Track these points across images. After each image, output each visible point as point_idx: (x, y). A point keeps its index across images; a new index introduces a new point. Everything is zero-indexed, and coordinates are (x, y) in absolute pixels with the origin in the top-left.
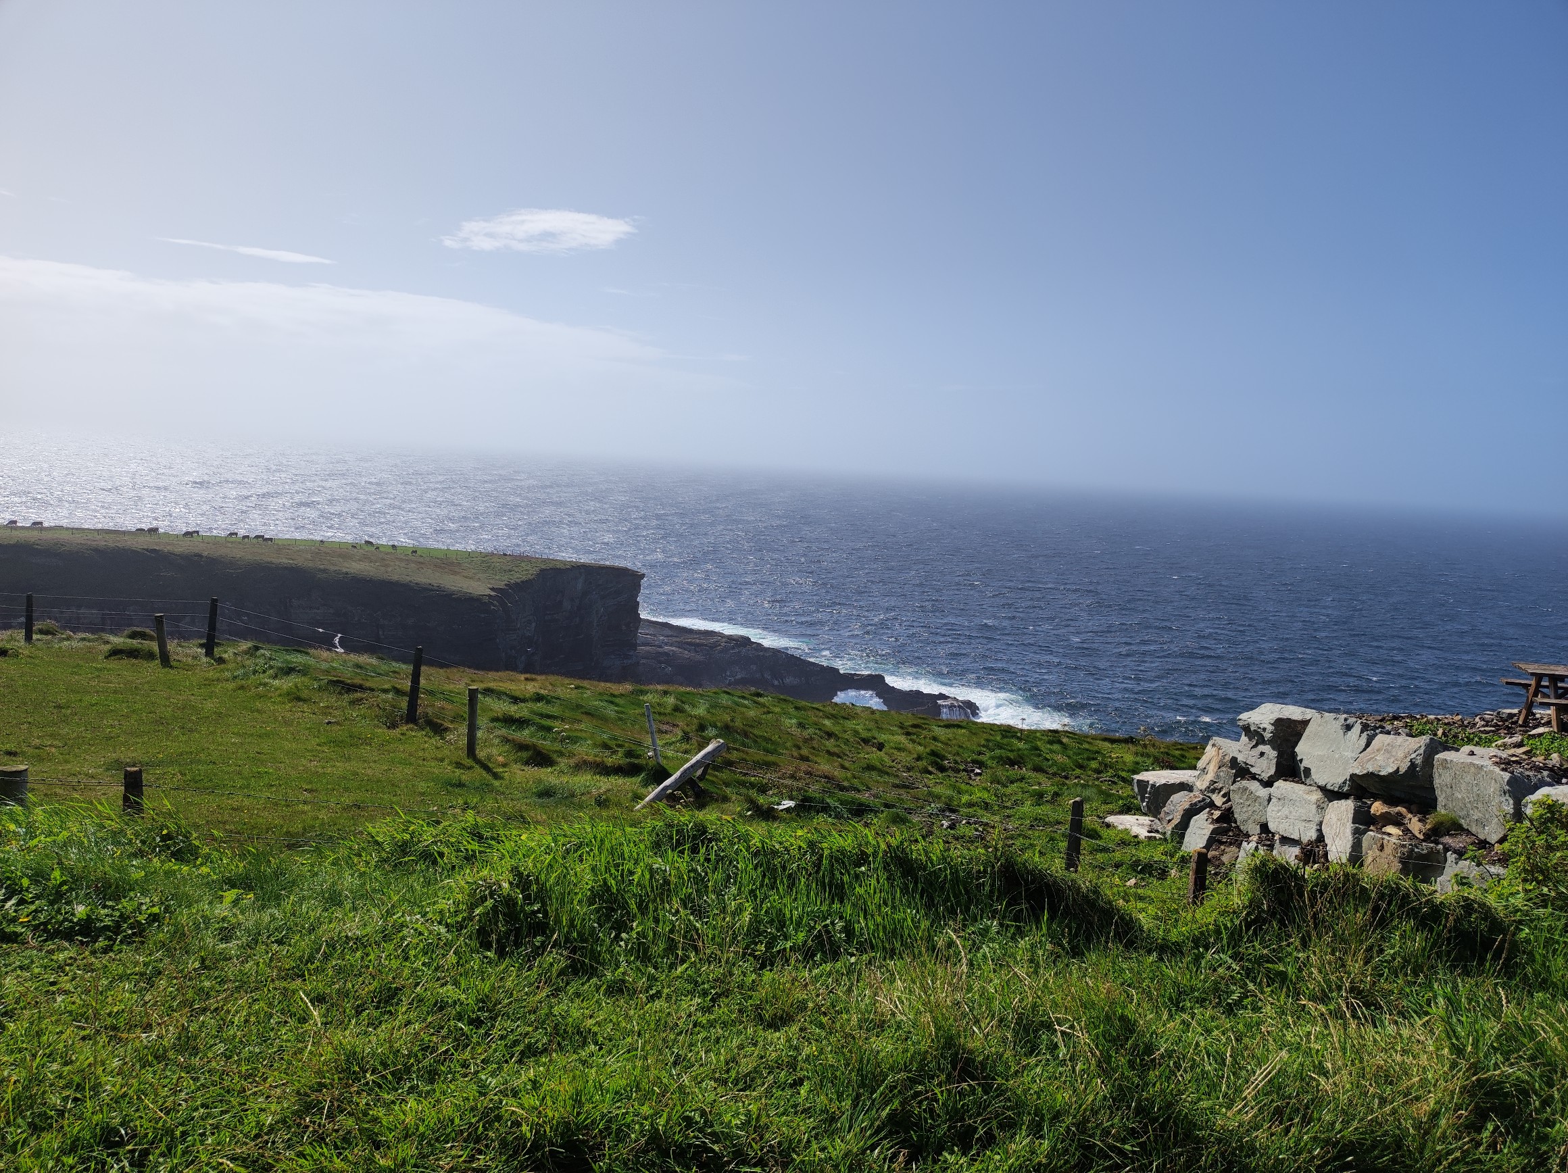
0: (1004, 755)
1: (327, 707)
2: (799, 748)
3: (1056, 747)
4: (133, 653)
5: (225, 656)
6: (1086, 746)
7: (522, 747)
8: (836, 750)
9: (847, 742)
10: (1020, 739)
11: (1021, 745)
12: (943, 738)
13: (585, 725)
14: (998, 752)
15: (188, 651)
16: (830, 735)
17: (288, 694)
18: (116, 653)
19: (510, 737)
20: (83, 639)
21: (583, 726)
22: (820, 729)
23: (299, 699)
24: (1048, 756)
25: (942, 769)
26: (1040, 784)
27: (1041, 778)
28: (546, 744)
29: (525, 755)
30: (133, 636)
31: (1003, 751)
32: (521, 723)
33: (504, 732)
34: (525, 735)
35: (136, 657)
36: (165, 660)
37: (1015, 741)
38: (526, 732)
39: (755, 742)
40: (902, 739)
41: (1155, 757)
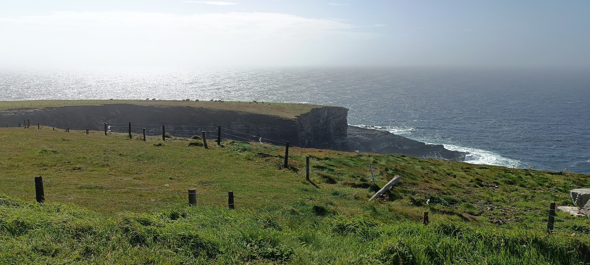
0: (507, 180)
1: (259, 162)
2: (423, 177)
3: (529, 177)
4: (196, 144)
5: (224, 145)
6: (541, 176)
7: (325, 177)
8: (438, 178)
9: (441, 175)
10: (513, 174)
11: (514, 176)
12: (480, 173)
13: (344, 169)
14: (503, 179)
15: (212, 143)
16: (434, 172)
17: (246, 158)
18: (191, 144)
19: (320, 173)
20: (180, 140)
21: (343, 169)
22: (430, 170)
23: (249, 160)
24: (526, 181)
25: (482, 186)
26: (524, 192)
27: (525, 190)
28: (332, 176)
29: (326, 179)
30: (195, 138)
31: (506, 178)
32: (323, 168)
33: (317, 171)
34: (325, 172)
35: (197, 146)
36: (206, 147)
37: (510, 174)
38: (325, 171)
39: (407, 175)
40: (464, 173)
41: (573, 181)
